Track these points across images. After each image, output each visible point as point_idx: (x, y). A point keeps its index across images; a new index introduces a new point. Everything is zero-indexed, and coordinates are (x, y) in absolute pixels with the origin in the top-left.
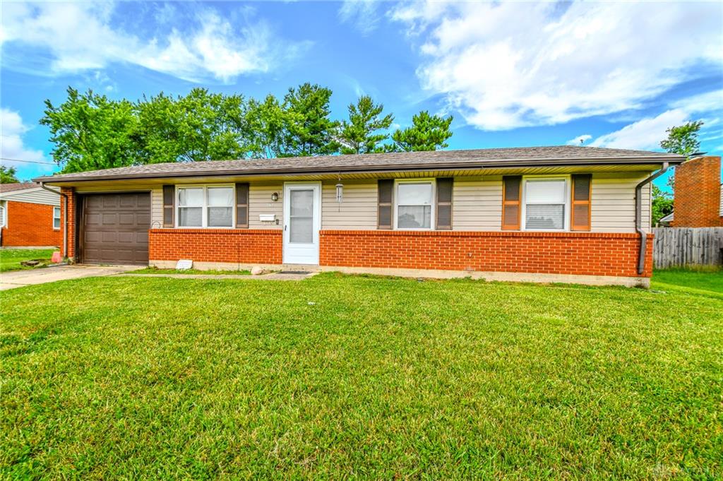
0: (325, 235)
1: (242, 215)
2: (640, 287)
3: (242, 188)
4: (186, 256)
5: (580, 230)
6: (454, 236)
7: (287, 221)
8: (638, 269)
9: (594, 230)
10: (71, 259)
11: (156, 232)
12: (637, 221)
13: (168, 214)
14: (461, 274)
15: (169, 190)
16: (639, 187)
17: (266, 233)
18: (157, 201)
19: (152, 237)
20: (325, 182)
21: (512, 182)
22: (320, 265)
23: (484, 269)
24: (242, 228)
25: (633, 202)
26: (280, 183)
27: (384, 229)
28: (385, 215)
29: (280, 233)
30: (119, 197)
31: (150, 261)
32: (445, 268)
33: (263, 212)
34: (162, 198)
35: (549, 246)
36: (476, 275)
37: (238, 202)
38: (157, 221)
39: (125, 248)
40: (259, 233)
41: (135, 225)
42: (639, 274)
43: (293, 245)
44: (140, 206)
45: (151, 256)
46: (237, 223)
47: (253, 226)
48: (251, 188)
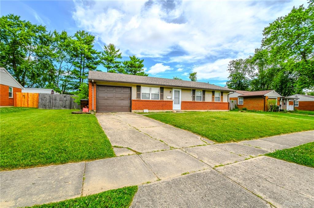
0: (183, 102)
1: (162, 96)
2: (228, 111)
3: (162, 89)
4: (146, 108)
5: (222, 102)
6: (206, 103)
7: (173, 99)
8: (228, 108)
9: (223, 102)
10: (95, 111)
11: (134, 101)
12: (228, 100)
13: (138, 95)
14: (207, 111)
15: (139, 87)
16: (228, 95)
17: (169, 101)
18: (134, 90)
19: (133, 102)
20: (182, 89)
21: (213, 92)
22: (181, 109)
23: (210, 109)
24: (162, 100)
25: (227, 97)
26: (172, 88)
27: (194, 101)
28: (194, 97)
29: (172, 102)
30: (114, 87)
31: (132, 110)
32: (204, 109)
33: (168, 96)
34: (136, 90)
35: (218, 105)
36: (209, 111)
37: (161, 93)
38: (134, 97)
39: (118, 106)
40: (165, 101)
41: (122, 98)
42: (228, 109)
43: (174, 105)
44: (124, 92)
45: (132, 109)
46: (160, 99)
47: (165, 99)
48: (164, 89)
